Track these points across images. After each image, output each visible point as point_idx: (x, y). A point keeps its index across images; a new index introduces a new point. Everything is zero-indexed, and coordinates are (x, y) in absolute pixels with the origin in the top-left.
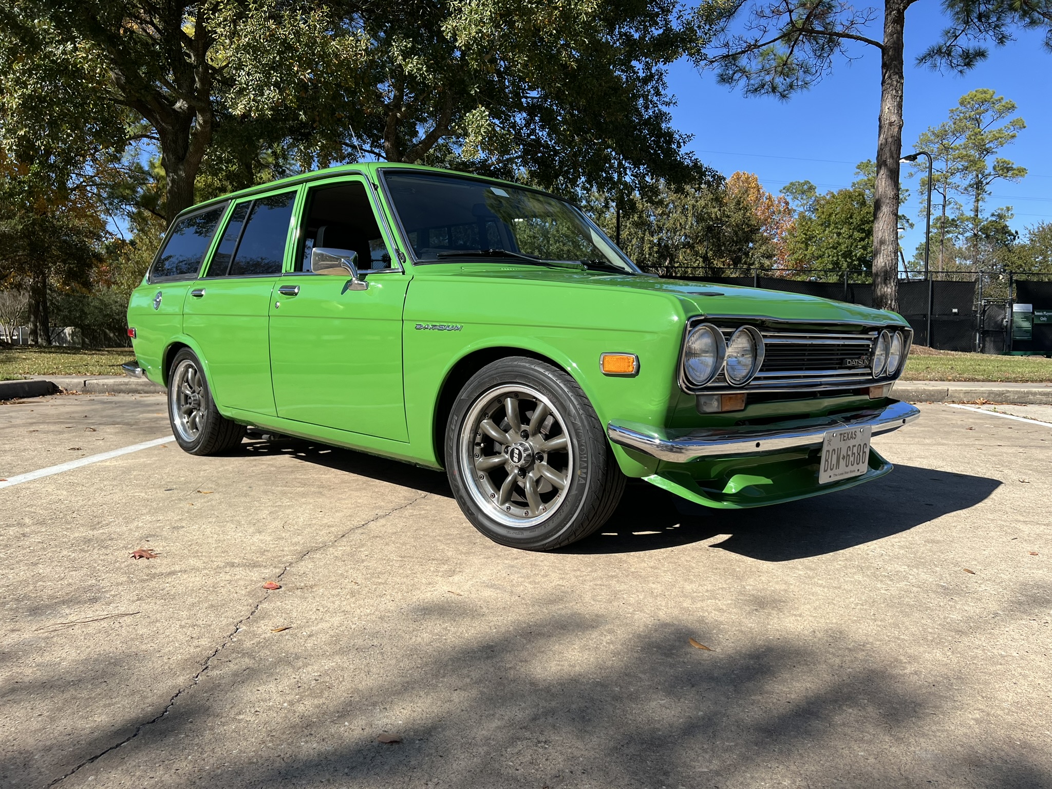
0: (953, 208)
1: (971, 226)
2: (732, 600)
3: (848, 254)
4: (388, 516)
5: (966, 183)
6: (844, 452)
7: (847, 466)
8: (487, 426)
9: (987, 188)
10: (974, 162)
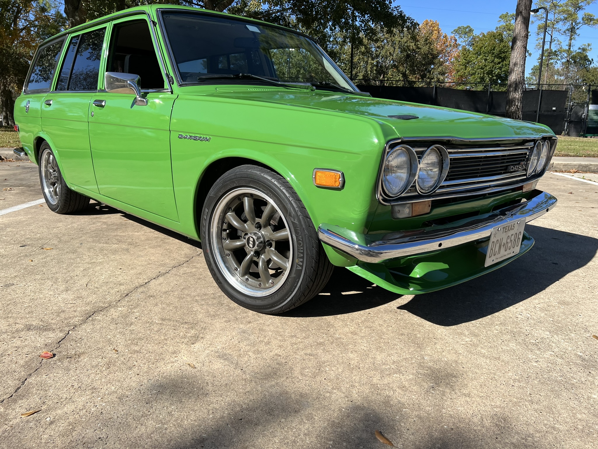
0: (556, 44)
1: (566, 55)
2: (413, 374)
3: (490, 73)
4: (167, 274)
5: (565, 28)
6: (504, 241)
7: (506, 251)
8: (231, 217)
9: (578, 31)
10: (571, 15)
